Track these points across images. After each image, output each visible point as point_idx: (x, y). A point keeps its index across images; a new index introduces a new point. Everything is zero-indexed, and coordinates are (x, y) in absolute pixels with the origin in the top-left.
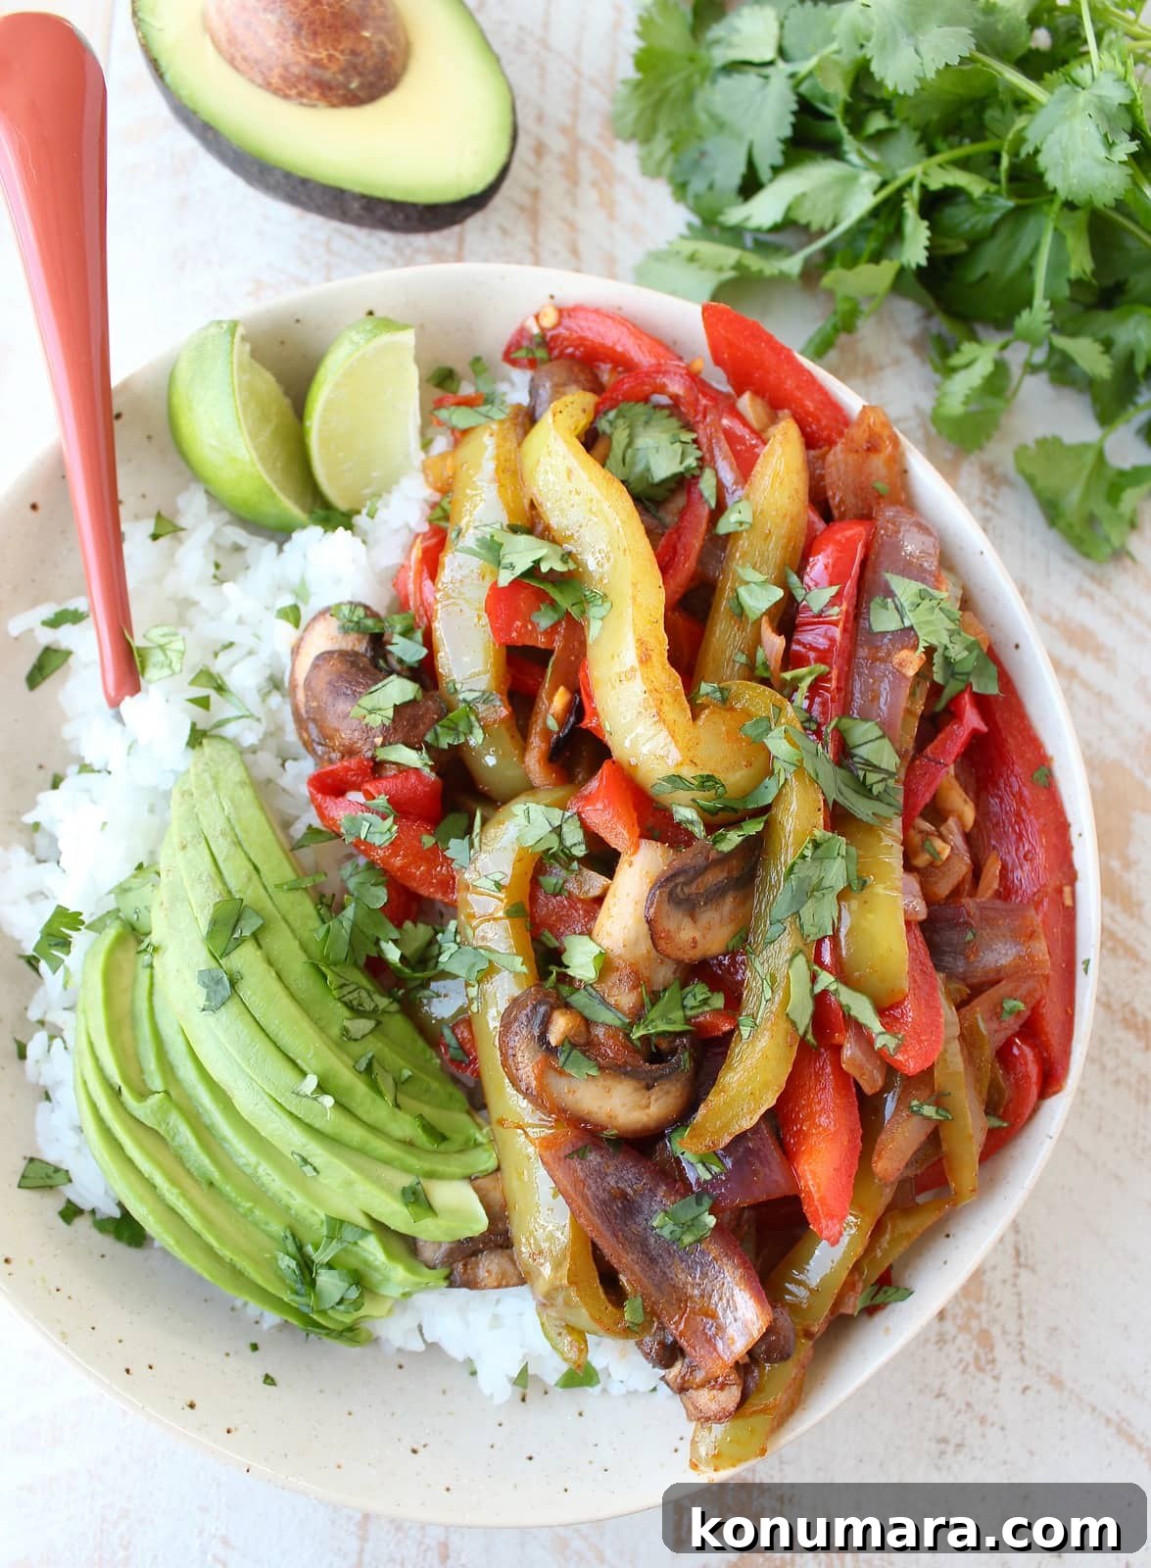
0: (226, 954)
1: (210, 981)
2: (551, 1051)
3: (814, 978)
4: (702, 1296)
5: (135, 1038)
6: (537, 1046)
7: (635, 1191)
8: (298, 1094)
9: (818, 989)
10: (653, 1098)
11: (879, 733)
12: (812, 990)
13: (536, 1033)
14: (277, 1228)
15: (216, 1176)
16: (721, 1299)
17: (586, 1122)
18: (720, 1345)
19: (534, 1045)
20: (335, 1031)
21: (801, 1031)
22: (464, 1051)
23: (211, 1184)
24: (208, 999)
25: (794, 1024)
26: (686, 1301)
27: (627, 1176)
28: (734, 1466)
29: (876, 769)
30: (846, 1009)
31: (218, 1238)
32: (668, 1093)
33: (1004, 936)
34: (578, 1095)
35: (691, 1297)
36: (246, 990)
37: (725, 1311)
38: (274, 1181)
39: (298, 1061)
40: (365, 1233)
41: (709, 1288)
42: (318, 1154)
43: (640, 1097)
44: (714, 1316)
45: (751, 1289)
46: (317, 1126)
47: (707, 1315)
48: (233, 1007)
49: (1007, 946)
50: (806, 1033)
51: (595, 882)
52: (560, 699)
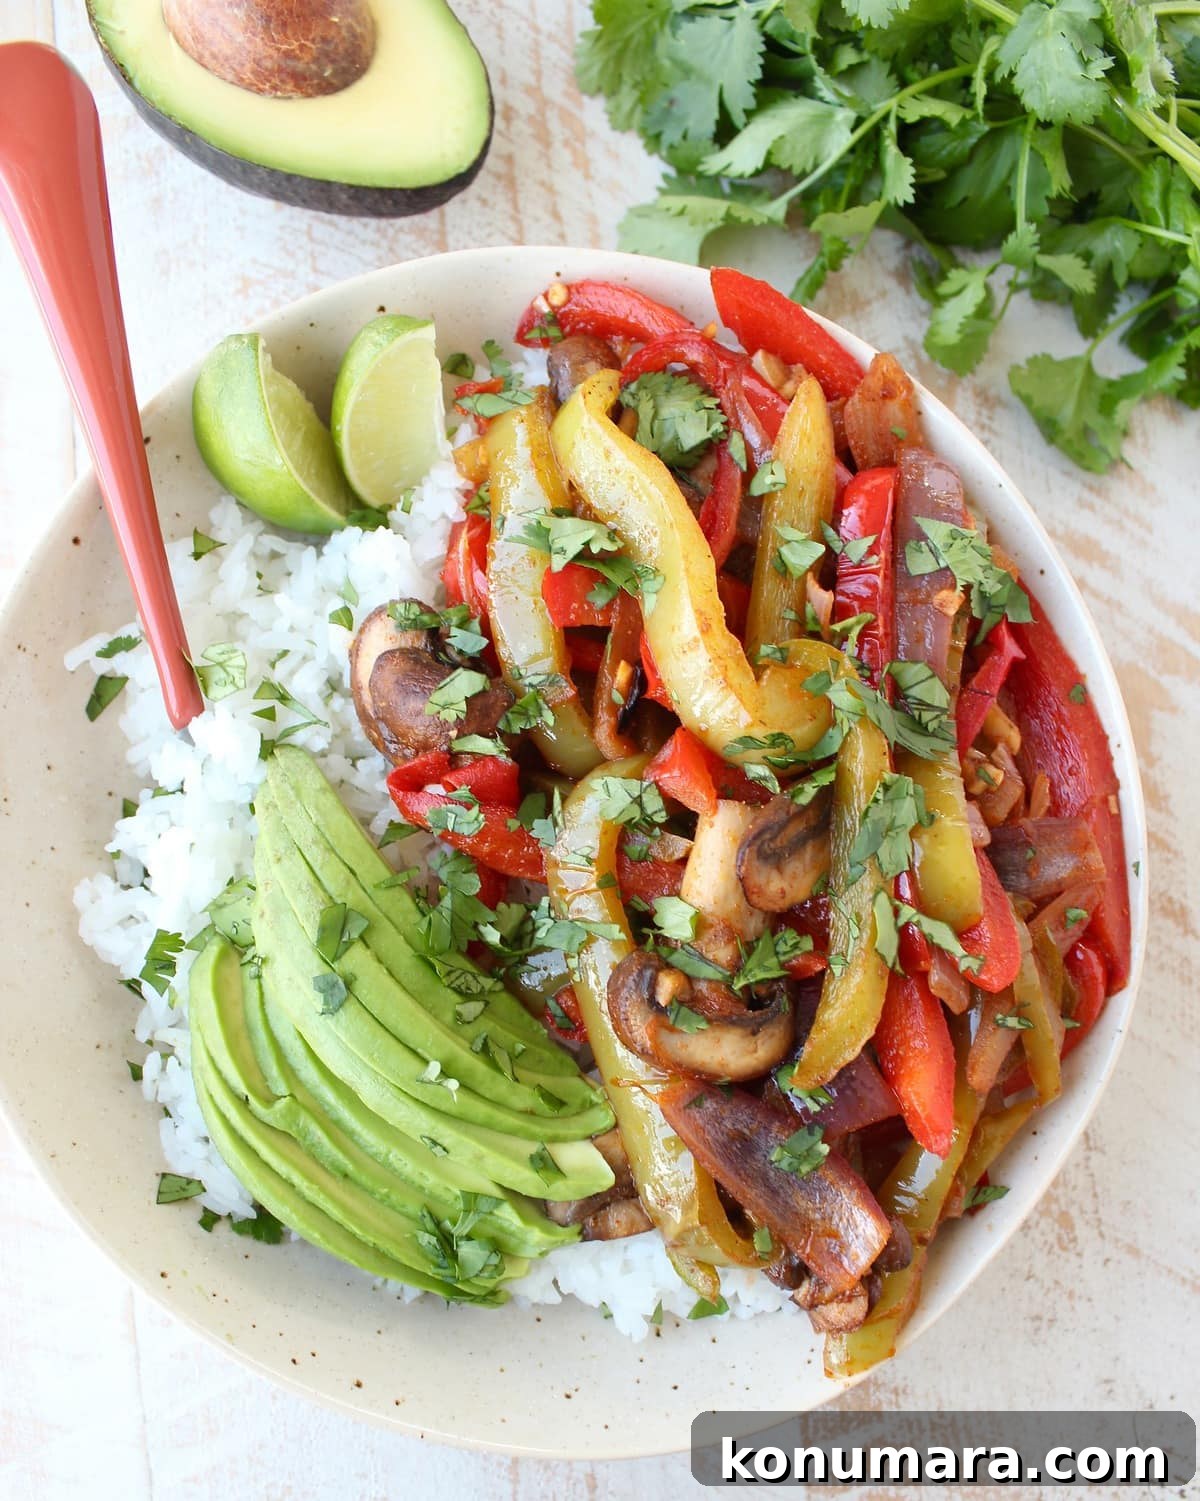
0: (337, 958)
1: (326, 987)
2: (661, 1011)
3: (896, 912)
4: (823, 1219)
5: (253, 1047)
6: (648, 1009)
7: (751, 1130)
8: (422, 1082)
9: (902, 922)
10: (759, 1042)
11: (929, 673)
12: (896, 924)
13: (646, 995)
14: (414, 1208)
15: (350, 1168)
16: (841, 1219)
17: (700, 1073)
18: (846, 1262)
19: (645, 1007)
20: (449, 1017)
21: (890, 964)
22: (570, 1020)
23: (346, 1176)
24: (326, 1002)
25: (883, 958)
26: (809, 1226)
27: (740, 1117)
28: (866, 1369)
29: (930, 707)
30: (929, 938)
31: (360, 1227)
32: (772, 1035)
33: (1061, 850)
34: (691, 1049)
35: (813, 1221)
36: (362, 989)
37: (846, 1229)
38: (406, 1165)
39: (419, 1050)
40: (498, 1202)
41: (829, 1211)
42: (447, 1134)
43: (748, 1044)
44: (835, 1235)
45: (869, 1206)
46: (443, 1108)
47: (829, 1236)
48: (352, 1007)
49: (1066, 859)
50: (894, 964)
51: (678, 844)
52: (623, 673)
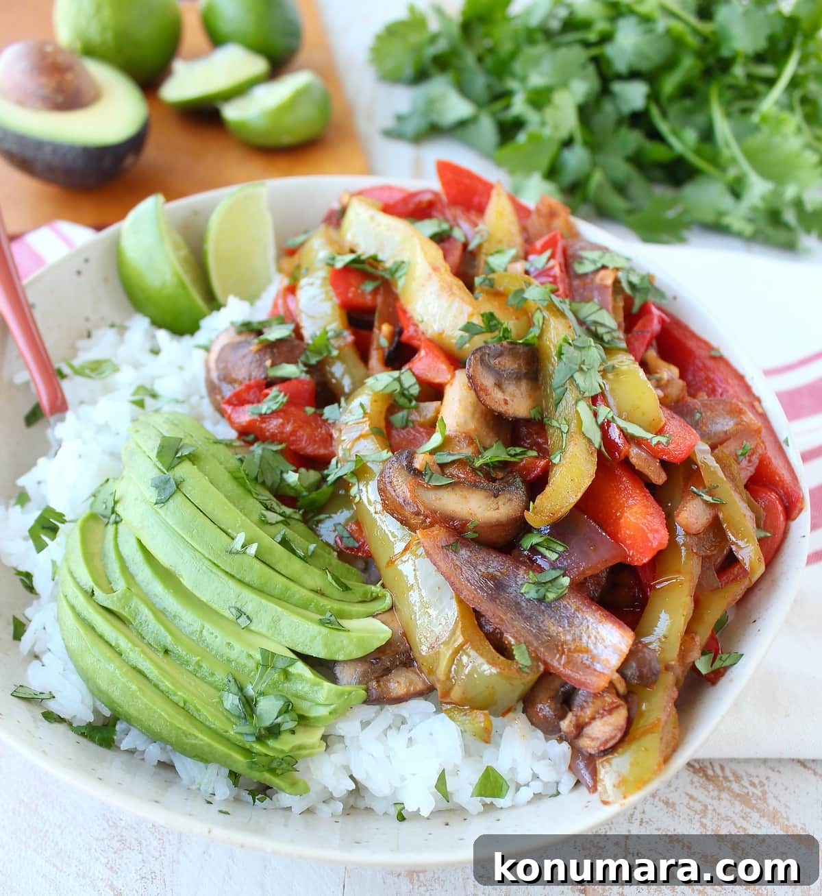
0: (170, 468)
1: (160, 485)
2: (417, 473)
3: (595, 415)
4: (574, 640)
6: (407, 473)
7: (501, 573)
8: (231, 552)
9: (600, 420)
10: (500, 503)
11: (597, 307)
12: (597, 421)
13: (405, 463)
15: (169, 640)
16: (589, 637)
17: (453, 519)
18: (598, 667)
19: (404, 472)
20: (256, 517)
21: (597, 446)
22: (354, 539)
23: (166, 652)
25: (589, 441)
26: (562, 645)
27: (495, 564)
29: (602, 325)
30: (625, 431)
31: (173, 684)
32: (510, 500)
33: (723, 414)
34: (444, 501)
35: (565, 642)
36: (186, 488)
37: (595, 644)
38: (216, 637)
39: (230, 531)
41: (578, 632)
42: (252, 602)
43: (491, 502)
44: (587, 651)
45: (611, 622)
46: (247, 580)
47: (581, 651)
48: (179, 498)
49: (727, 420)
50: (600, 447)
52: (386, 328)
